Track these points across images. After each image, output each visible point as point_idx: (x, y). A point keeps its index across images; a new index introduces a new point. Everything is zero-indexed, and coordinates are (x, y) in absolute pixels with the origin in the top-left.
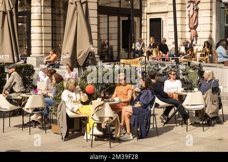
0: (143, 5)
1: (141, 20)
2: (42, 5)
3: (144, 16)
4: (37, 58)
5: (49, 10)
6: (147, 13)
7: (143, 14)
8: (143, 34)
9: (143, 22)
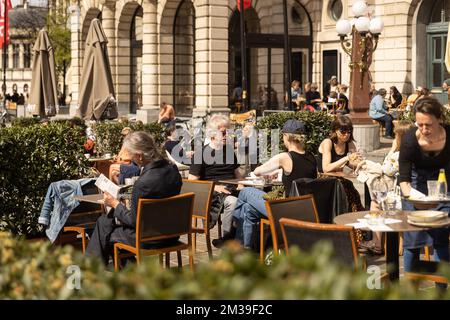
0: (314, 29)
1: (311, 53)
2: (158, 31)
3: (316, 46)
4: (149, 111)
5: (169, 39)
6: (322, 42)
7: (314, 44)
8: (314, 75)
9: (314, 57)
